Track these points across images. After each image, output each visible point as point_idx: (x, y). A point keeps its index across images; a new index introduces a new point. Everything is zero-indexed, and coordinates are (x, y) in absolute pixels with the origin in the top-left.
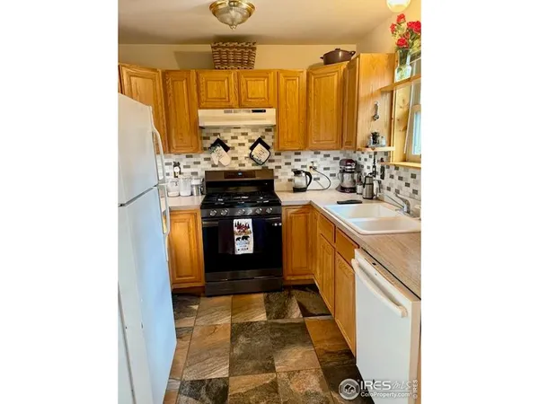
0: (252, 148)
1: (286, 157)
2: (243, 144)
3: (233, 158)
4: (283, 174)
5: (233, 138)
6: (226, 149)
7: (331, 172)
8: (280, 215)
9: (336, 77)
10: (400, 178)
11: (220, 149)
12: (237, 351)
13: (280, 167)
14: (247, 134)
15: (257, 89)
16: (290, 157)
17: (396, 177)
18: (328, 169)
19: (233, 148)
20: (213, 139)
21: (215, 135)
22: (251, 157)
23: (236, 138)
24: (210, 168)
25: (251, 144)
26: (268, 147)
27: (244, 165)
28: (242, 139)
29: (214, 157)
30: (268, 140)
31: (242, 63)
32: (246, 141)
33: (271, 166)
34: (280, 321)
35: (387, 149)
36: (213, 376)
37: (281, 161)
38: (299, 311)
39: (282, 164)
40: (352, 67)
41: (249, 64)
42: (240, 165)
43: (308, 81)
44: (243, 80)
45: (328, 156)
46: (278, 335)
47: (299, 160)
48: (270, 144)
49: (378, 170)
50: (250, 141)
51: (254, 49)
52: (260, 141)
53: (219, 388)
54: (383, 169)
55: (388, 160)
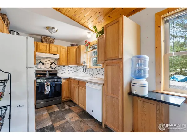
0: (51, 64)
1: (61, 67)
2: (48, 63)
3: (45, 67)
4: (60, 72)
5: (45, 61)
6: (43, 64)
7: (72, 72)
8: (61, 81)
9: (75, 49)
10: (90, 71)
11: (41, 64)
12: (53, 118)
13: (59, 70)
14: (49, 60)
15: (54, 49)
16: (62, 67)
17: (89, 71)
18: (71, 71)
19: (45, 64)
20: (39, 61)
21: (40, 60)
22: (51, 67)
23: (46, 61)
24: (37, 70)
25: (51, 63)
26: (56, 65)
27: (48, 69)
28: (48, 62)
29: (39, 66)
30: (56, 62)
31: (51, 42)
32: (49, 63)
33: (56, 69)
34: (63, 109)
35: (86, 65)
36: (48, 125)
37: (59, 68)
38: (68, 106)
39: (60, 69)
40: (79, 47)
41: (53, 43)
42: (47, 69)
43: (68, 49)
44: (51, 47)
45: (72, 67)
46: (64, 112)
47: (64, 68)
48: (56, 64)
49: (84, 70)
50: (51, 62)
51: (54, 40)
52: (54, 63)
53: (51, 127)
54: (85, 70)
55: (87, 67)
